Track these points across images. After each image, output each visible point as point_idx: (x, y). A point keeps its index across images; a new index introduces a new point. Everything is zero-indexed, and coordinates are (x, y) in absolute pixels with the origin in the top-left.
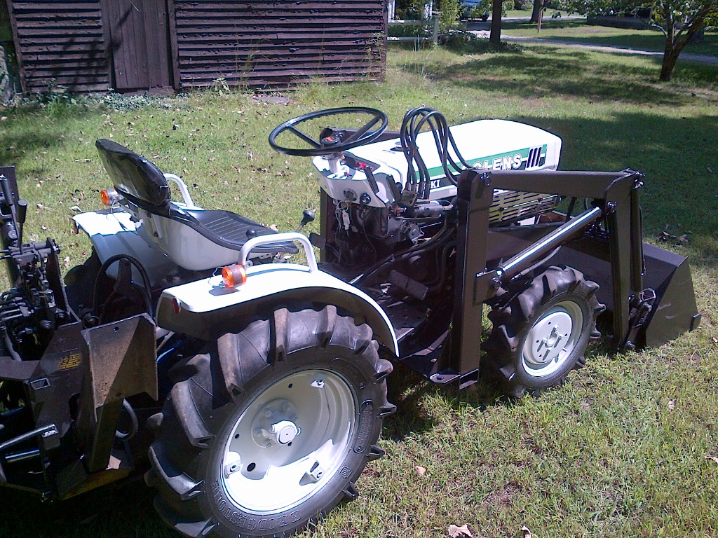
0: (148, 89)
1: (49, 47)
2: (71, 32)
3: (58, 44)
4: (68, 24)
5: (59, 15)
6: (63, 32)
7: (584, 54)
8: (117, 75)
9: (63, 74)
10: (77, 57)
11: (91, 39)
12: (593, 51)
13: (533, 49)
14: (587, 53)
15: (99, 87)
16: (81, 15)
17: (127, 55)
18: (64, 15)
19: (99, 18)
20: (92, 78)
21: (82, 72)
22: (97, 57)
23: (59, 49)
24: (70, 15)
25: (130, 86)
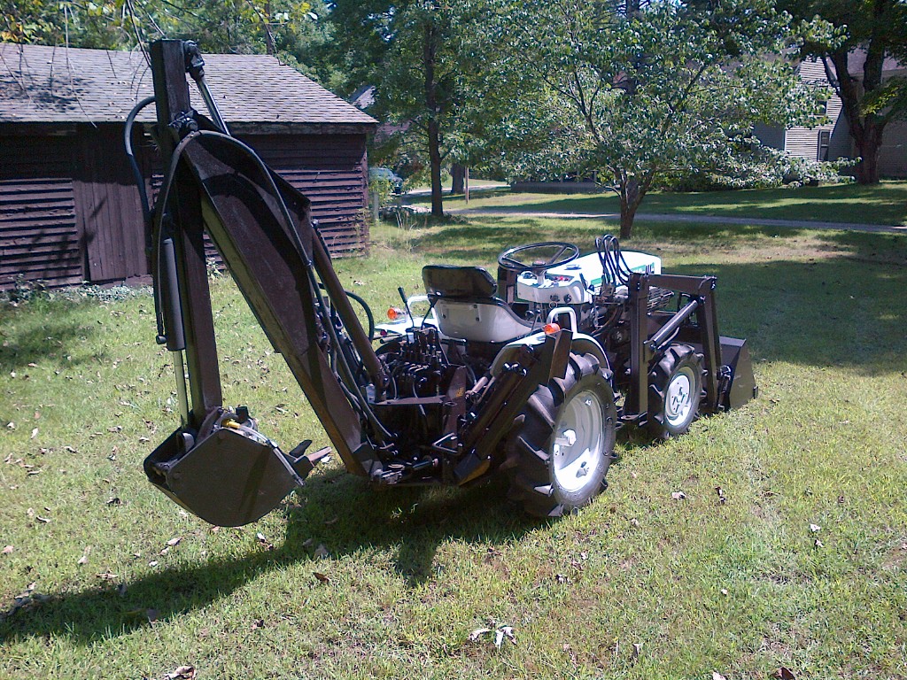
0: (124, 279)
1: (16, 241)
2: (41, 223)
3: (27, 237)
4: (38, 215)
5: (29, 206)
6: (33, 224)
7: (532, 221)
8: (91, 267)
9: (32, 268)
10: (48, 249)
11: (63, 230)
12: (540, 217)
13: (478, 219)
14: (535, 219)
15: (71, 281)
16: (52, 205)
17: (102, 245)
18: (34, 206)
19: (72, 207)
20: (63, 271)
21: (51, 266)
22: (70, 248)
23: (28, 241)
24: (40, 205)
25: (105, 278)
